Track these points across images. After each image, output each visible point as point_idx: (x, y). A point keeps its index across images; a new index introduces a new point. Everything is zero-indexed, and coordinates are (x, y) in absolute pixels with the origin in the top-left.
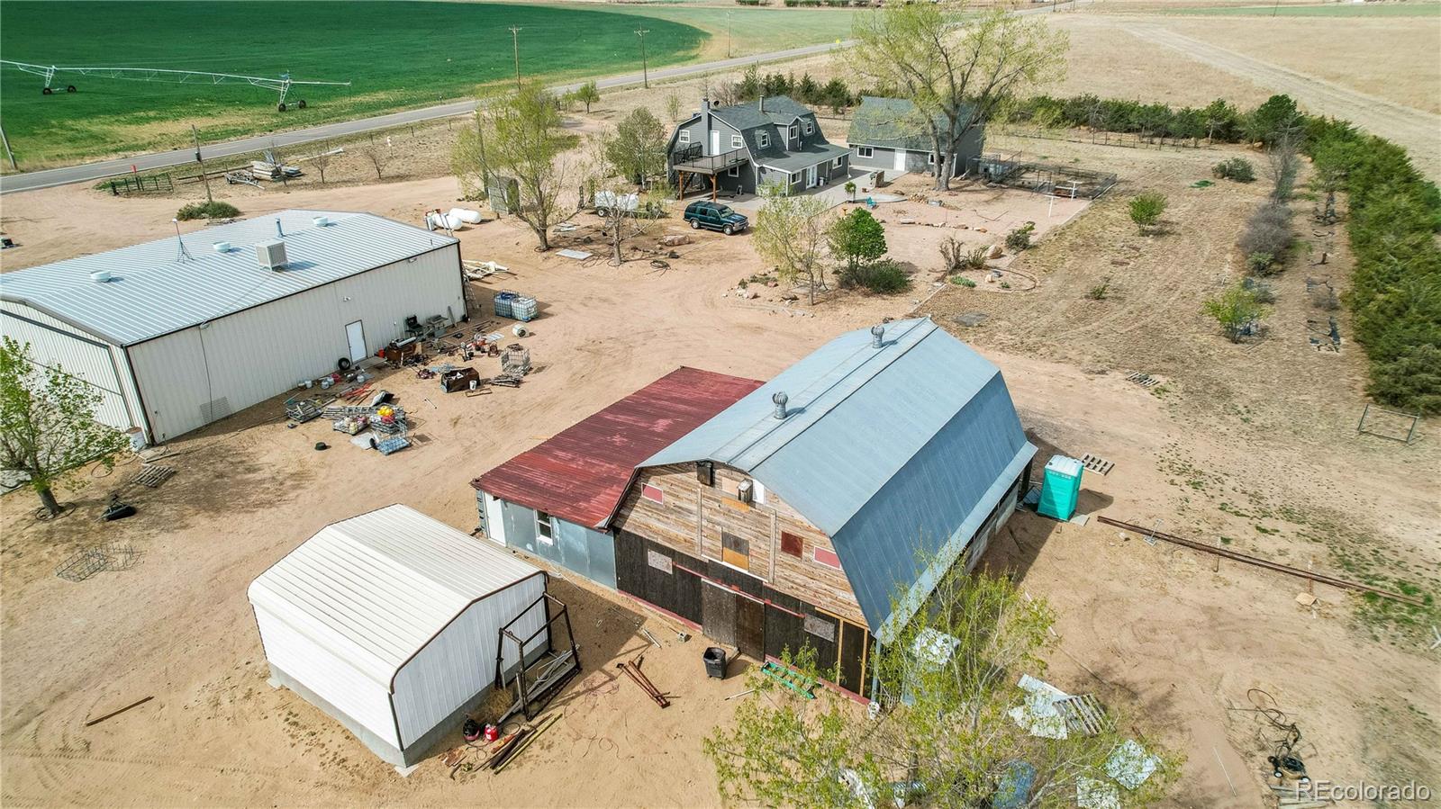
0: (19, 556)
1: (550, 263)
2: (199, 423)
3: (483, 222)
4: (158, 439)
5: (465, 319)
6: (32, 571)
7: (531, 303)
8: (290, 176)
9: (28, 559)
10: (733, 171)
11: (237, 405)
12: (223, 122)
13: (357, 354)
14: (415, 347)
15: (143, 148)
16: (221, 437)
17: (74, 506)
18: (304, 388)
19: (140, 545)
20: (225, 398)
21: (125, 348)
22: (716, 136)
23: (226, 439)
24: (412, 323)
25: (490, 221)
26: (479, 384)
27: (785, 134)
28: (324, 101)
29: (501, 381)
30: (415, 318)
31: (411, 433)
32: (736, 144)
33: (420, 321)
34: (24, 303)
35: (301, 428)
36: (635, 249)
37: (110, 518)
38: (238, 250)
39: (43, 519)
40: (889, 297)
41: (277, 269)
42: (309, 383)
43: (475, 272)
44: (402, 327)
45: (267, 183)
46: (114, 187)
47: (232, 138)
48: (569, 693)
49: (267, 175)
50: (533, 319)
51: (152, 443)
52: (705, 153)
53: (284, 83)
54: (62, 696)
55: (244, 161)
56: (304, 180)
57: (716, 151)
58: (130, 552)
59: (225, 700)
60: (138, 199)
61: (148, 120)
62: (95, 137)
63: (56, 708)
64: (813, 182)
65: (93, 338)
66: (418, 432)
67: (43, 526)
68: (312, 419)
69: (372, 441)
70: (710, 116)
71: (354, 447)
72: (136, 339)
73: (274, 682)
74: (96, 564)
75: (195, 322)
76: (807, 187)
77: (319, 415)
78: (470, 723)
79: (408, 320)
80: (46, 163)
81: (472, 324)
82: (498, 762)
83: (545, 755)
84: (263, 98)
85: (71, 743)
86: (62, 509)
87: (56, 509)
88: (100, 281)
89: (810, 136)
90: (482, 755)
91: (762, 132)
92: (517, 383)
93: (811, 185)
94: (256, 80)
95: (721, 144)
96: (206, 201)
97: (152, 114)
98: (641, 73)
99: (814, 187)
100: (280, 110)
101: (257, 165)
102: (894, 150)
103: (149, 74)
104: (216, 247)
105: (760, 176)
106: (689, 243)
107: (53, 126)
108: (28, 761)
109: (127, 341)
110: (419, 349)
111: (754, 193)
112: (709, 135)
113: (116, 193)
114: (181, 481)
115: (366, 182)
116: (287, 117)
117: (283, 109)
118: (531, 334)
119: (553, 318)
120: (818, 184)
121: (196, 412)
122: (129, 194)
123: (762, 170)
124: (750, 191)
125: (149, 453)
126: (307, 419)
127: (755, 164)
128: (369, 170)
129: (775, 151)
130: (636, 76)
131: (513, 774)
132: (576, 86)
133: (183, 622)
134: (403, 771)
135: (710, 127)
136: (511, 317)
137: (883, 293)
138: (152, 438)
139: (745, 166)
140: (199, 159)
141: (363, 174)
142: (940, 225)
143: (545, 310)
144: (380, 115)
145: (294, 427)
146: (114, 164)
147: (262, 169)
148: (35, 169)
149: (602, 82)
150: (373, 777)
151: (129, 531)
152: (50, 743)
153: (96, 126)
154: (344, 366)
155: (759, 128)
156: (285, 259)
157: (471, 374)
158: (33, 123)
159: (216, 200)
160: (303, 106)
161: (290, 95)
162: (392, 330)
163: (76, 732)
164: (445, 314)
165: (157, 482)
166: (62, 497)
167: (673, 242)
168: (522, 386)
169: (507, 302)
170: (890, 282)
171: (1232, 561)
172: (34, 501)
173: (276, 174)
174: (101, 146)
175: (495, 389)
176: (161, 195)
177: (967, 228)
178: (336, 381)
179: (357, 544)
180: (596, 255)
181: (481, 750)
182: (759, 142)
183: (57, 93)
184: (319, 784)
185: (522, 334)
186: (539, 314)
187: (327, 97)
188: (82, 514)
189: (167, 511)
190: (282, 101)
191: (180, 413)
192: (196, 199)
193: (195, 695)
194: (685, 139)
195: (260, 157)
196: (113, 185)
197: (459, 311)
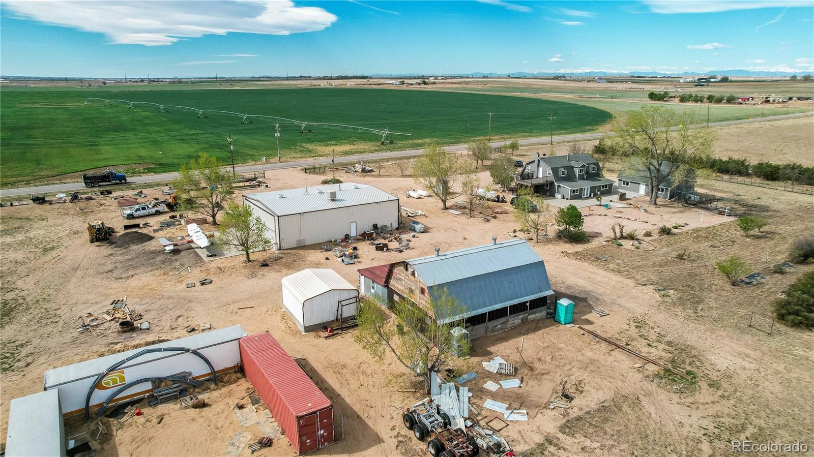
0: (237, 270)
1: (444, 214)
2: (295, 246)
3: (429, 196)
4: (282, 248)
5: (397, 229)
6: (239, 275)
7: (422, 226)
8: (369, 171)
9: (238, 271)
10: (547, 185)
11: (308, 243)
12: (357, 148)
13: (353, 234)
14: (373, 235)
15: (322, 156)
16: (300, 251)
17: (254, 261)
18: (331, 241)
19: (266, 274)
20: (304, 240)
21: (278, 217)
22: (541, 169)
23: (301, 252)
24: (375, 226)
25: (432, 196)
26: (388, 249)
27: (577, 171)
28: (402, 141)
29: (396, 250)
30: (376, 225)
31: (355, 260)
32: (550, 174)
33: (378, 226)
34: (258, 201)
35: (324, 253)
36: (481, 213)
37: (261, 266)
38: (324, 193)
39: (245, 262)
40: (575, 244)
41: (332, 200)
42: (333, 240)
43: (412, 214)
44: (371, 227)
45: (359, 173)
46: (306, 170)
47: (356, 155)
48: (355, 329)
49: (360, 170)
50: (422, 232)
51: (280, 249)
52: (535, 176)
53: (385, 132)
54: (235, 302)
55: (353, 164)
56: (373, 173)
57: (540, 175)
58: (263, 275)
59: (270, 311)
60: (312, 175)
61: (330, 145)
62: (310, 151)
63: (233, 304)
64: (587, 195)
65: (270, 212)
66: (359, 260)
67: (245, 264)
68: (329, 251)
69: (343, 259)
70: (539, 161)
71: (337, 261)
72: (282, 215)
73: (283, 310)
74: (253, 275)
75: (300, 212)
76: (583, 197)
77: (331, 250)
78: (324, 327)
79: (374, 225)
80: (289, 160)
81: (400, 231)
82: (326, 338)
83: (341, 339)
84: (377, 138)
85: (233, 311)
86: (251, 261)
87: (249, 261)
88: (280, 197)
89: (594, 173)
90: (325, 335)
91: (562, 170)
92: (401, 251)
93: (585, 196)
94: (374, 131)
95: (543, 173)
96: (333, 178)
97: (333, 143)
98: (550, 137)
99: (588, 197)
100: (381, 144)
101: (357, 165)
102: (639, 184)
103: (348, 128)
104: (318, 191)
105: (558, 189)
106: (506, 213)
107: (298, 146)
108: (224, 313)
109: (279, 215)
110: (374, 236)
111: (554, 196)
112: (538, 169)
113: (306, 173)
114: (283, 260)
115: (395, 176)
116: (383, 147)
117: (383, 143)
118: (417, 237)
119: (429, 233)
120: (590, 196)
121: (295, 242)
122: (310, 173)
123: (559, 186)
124: (552, 195)
125: (278, 251)
126: (327, 250)
127: (556, 184)
128: (399, 172)
129: (570, 178)
130: (547, 139)
131: (330, 341)
132: (508, 143)
133: (269, 294)
134: (303, 333)
135: (538, 165)
136: (414, 231)
137: (573, 243)
138: (280, 247)
139: (552, 183)
140: (333, 162)
141: (396, 173)
142: (634, 219)
143: (429, 230)
144: (420, 149)
145: (322, 252)
146: (310, 161)
147: (359, 167)
148: (285, 161)
149: (521, 141)
150: (296, 333)
151: (266, 269)
152: (229, 310)
153: (310, 146)
154: (347, 237)
155: (562, 167)
156: (336, 197)
157: (386, 245)
158: (292, 144)
159: (336, 178)
160: (391, 143)
161: (387, 138)
162: (368, 228)
163: (235, 309)
164: (389, 225)
165: (277, 259)
166: (251, 258)
167: (498, 212)
168: (402, 253)
169: (414, 225)
170: (579, 238)
171: (621, 350)
172: (245, 258)
173: (364, 170)
174: (310, 154)
175: (392, 252)
176: (320, 174)
177: (647, 222)
178: (342, 241)
179: (313, 274)
180: (463, 213)
181: (324, 334)
182: (560, 174)
183: (305, 133)
184: (283, 331)
185: (414, 237)
186: (425, 231)
187: (402, 139)
188: (255, 263)
189: (276, 267)
190: (383, 140)
191: (290, 242)
192: (329, 177)
193: (264, 309)
194: (529, 170)
195: (359, 163)
196: (306, 169)
197: (396, 225)
